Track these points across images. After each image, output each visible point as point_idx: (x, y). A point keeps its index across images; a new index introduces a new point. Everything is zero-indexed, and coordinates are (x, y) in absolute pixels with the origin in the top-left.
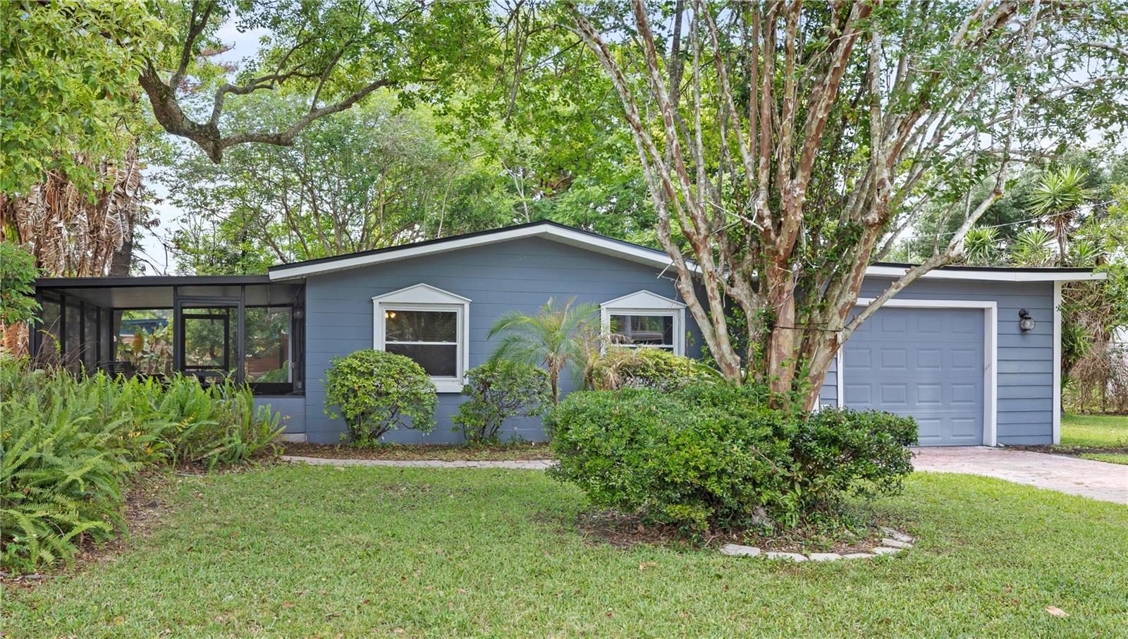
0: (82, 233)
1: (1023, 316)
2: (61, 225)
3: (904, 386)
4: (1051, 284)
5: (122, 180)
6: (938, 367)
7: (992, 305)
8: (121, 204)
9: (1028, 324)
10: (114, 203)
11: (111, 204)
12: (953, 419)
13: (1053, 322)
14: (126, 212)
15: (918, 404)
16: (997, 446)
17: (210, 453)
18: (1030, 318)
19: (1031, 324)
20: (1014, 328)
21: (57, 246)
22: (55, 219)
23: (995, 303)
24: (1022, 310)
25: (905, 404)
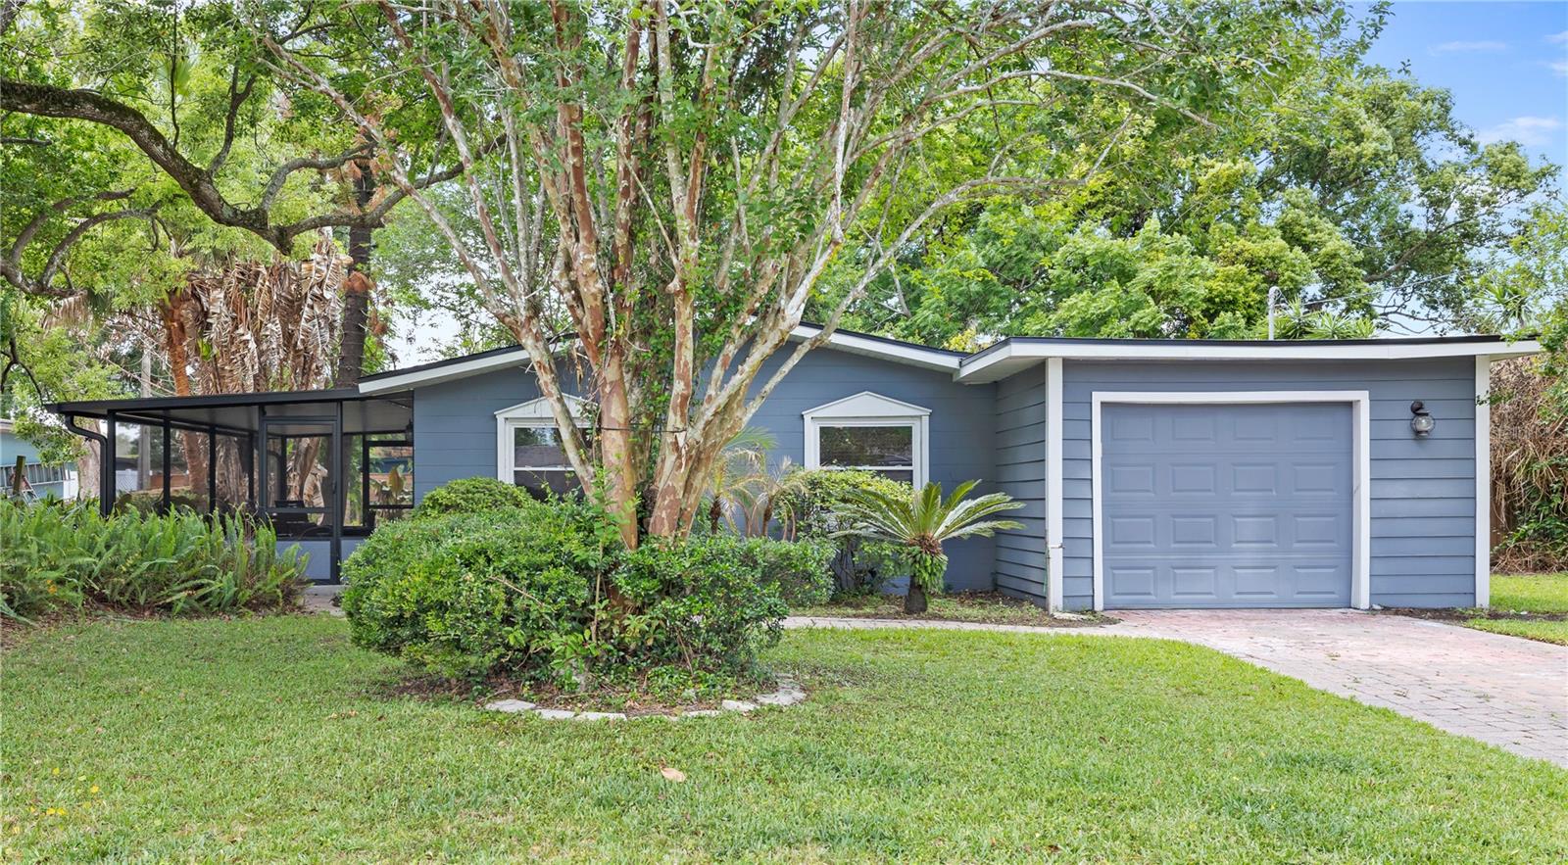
0: (274, 346)
1: (1417, 410)
2: (248, 336)
3: (1211, 520)
4: (1470, 362)
5: (320, 280)
6: (1271, 490)
7: (1362, 397)
8: (319, 308)
9: (1423, 424)
10: (312, 307)
11: (306, 309)
12: (1296, 567)
13: (1474, 419)
14: (325, 317)
15: (1234, 545)
16: (1371, 609)
17: (174, 598)
18: (1427, 414)
19: (1428, 423)
20: (1402, 430)
21: (243, 364)
22: (241, 331)
23: (1367, 392)
24: (1416, 401)
25: (1213, 545)
